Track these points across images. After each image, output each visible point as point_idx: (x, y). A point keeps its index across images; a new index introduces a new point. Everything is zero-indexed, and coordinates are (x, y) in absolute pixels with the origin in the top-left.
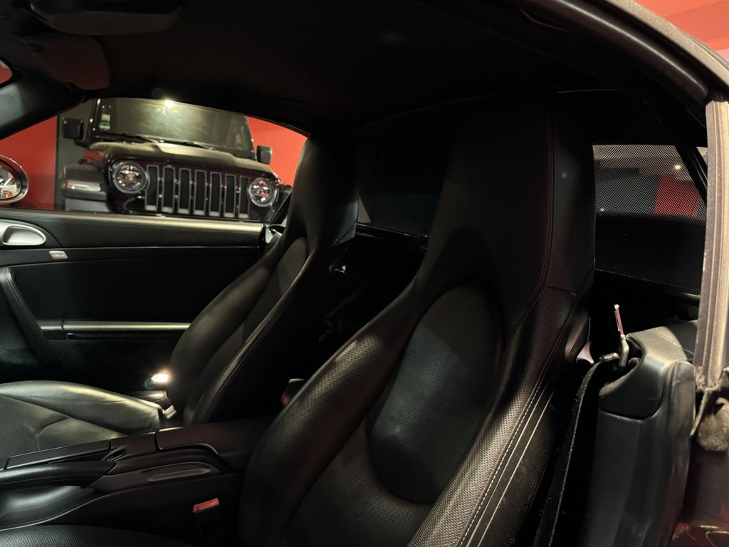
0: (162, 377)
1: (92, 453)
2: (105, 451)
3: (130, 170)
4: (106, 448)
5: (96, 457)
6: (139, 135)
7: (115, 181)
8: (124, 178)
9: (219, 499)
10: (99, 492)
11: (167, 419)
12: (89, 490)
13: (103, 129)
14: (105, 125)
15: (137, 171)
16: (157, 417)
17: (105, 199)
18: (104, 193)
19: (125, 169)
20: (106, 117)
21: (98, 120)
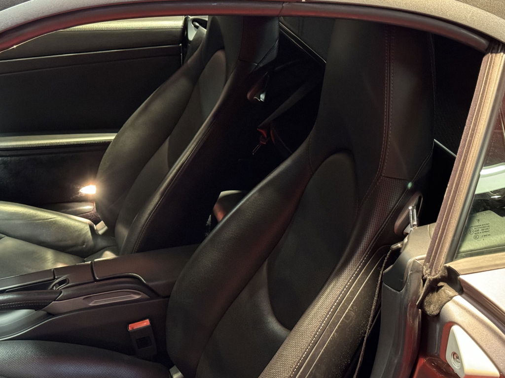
0: (90, 189)
1: (39, 283)
2: (51, 280)
4: (52, 278)
5: (43, 286)
9: (150, 320)
10: (50, 315)
11: (99, 235)
12: (41, 313)
16: (90, 234)
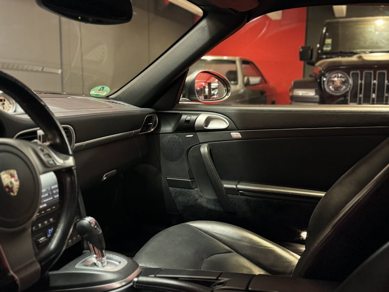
3: (338, 77)
6: (352, 51)
7: (326, 86)
8: (333, 84)
13: (326, 51)
14: (327, 47)
15: (343, 78)
17: (318, 100)
18: (317, 97)
19: (335, 77)
20: (329, 41)
21: (323, 44)
